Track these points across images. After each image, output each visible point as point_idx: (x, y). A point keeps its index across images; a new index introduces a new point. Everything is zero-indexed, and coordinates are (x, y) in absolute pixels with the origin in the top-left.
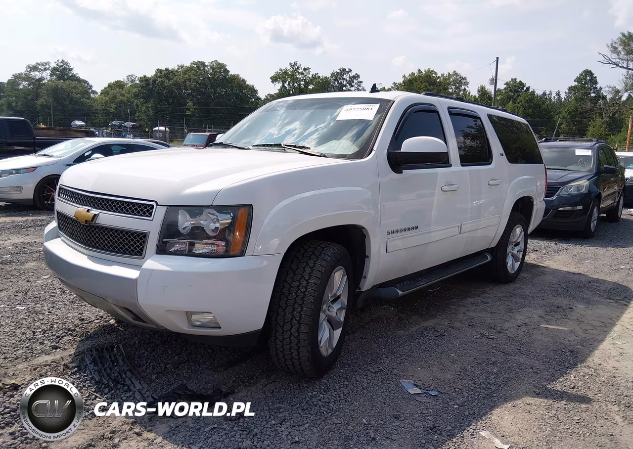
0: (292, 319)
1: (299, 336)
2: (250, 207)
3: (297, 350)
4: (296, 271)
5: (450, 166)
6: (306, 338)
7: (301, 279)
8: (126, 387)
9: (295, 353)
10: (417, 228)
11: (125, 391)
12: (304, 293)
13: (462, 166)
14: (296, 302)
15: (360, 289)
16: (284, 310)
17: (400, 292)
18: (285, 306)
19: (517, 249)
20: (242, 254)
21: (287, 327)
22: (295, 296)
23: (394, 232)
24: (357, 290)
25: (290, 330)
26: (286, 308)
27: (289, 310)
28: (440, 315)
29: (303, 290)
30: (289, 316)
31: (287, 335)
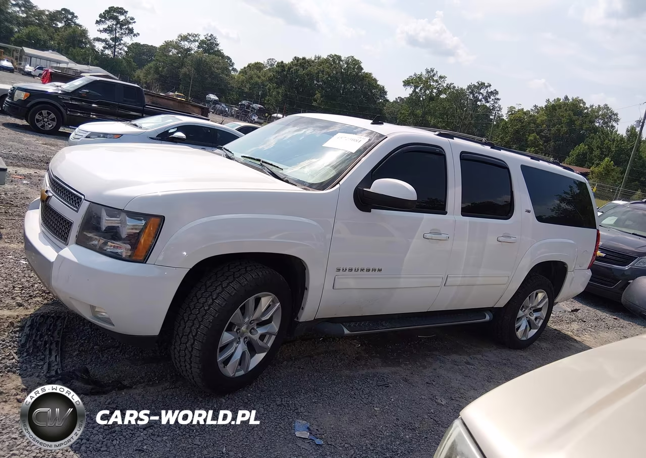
0: (189, 333)
1: (192, 351)
2: (162, 219)
3: (190, 364)
4: (208, 288)
5: (445, 213)
6: (198, 355)
7: (209, 296)
8: (43, 356)
9: (188, 366)
10: (380, 270)
11: (41, 360)
12: (206, 310)
13: (463, 215)
14: (197, 317)
15: (298, 319)
16: (185, 323)
17: (346, 332)
18: (187, 319)
19: (536, 315)
20: (144, 261)
21: (184, 340)
22: (198, 312)
23: (346, 270)
24: (296, 320)
25: (186, 343)
26: (187, 322)
27: (189, 324)
28: (406, 365)
29: (206, 308)
30: (187, 330)
31: (183, 347)
